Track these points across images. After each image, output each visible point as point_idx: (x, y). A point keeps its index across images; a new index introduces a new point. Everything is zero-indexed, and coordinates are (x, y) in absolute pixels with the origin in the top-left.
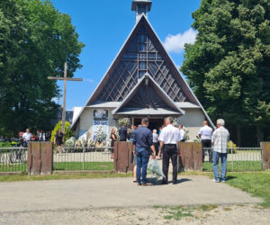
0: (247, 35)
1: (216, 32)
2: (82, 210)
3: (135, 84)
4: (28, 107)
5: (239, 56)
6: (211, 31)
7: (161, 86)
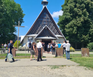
0: (79, 14)
1: (69, 12)
2: (27, 66)
3: (42, 29)
4: (5, 35)
5: (76, 20)
6: (68, 12)
7: (51, 29)
